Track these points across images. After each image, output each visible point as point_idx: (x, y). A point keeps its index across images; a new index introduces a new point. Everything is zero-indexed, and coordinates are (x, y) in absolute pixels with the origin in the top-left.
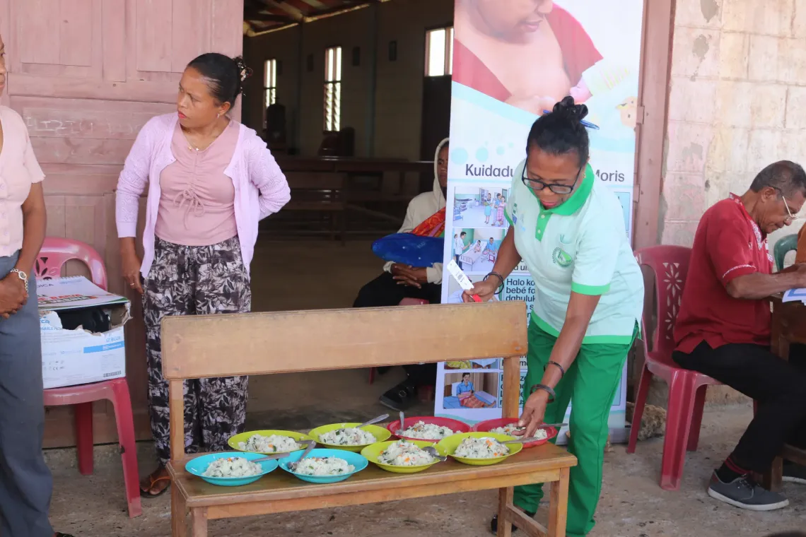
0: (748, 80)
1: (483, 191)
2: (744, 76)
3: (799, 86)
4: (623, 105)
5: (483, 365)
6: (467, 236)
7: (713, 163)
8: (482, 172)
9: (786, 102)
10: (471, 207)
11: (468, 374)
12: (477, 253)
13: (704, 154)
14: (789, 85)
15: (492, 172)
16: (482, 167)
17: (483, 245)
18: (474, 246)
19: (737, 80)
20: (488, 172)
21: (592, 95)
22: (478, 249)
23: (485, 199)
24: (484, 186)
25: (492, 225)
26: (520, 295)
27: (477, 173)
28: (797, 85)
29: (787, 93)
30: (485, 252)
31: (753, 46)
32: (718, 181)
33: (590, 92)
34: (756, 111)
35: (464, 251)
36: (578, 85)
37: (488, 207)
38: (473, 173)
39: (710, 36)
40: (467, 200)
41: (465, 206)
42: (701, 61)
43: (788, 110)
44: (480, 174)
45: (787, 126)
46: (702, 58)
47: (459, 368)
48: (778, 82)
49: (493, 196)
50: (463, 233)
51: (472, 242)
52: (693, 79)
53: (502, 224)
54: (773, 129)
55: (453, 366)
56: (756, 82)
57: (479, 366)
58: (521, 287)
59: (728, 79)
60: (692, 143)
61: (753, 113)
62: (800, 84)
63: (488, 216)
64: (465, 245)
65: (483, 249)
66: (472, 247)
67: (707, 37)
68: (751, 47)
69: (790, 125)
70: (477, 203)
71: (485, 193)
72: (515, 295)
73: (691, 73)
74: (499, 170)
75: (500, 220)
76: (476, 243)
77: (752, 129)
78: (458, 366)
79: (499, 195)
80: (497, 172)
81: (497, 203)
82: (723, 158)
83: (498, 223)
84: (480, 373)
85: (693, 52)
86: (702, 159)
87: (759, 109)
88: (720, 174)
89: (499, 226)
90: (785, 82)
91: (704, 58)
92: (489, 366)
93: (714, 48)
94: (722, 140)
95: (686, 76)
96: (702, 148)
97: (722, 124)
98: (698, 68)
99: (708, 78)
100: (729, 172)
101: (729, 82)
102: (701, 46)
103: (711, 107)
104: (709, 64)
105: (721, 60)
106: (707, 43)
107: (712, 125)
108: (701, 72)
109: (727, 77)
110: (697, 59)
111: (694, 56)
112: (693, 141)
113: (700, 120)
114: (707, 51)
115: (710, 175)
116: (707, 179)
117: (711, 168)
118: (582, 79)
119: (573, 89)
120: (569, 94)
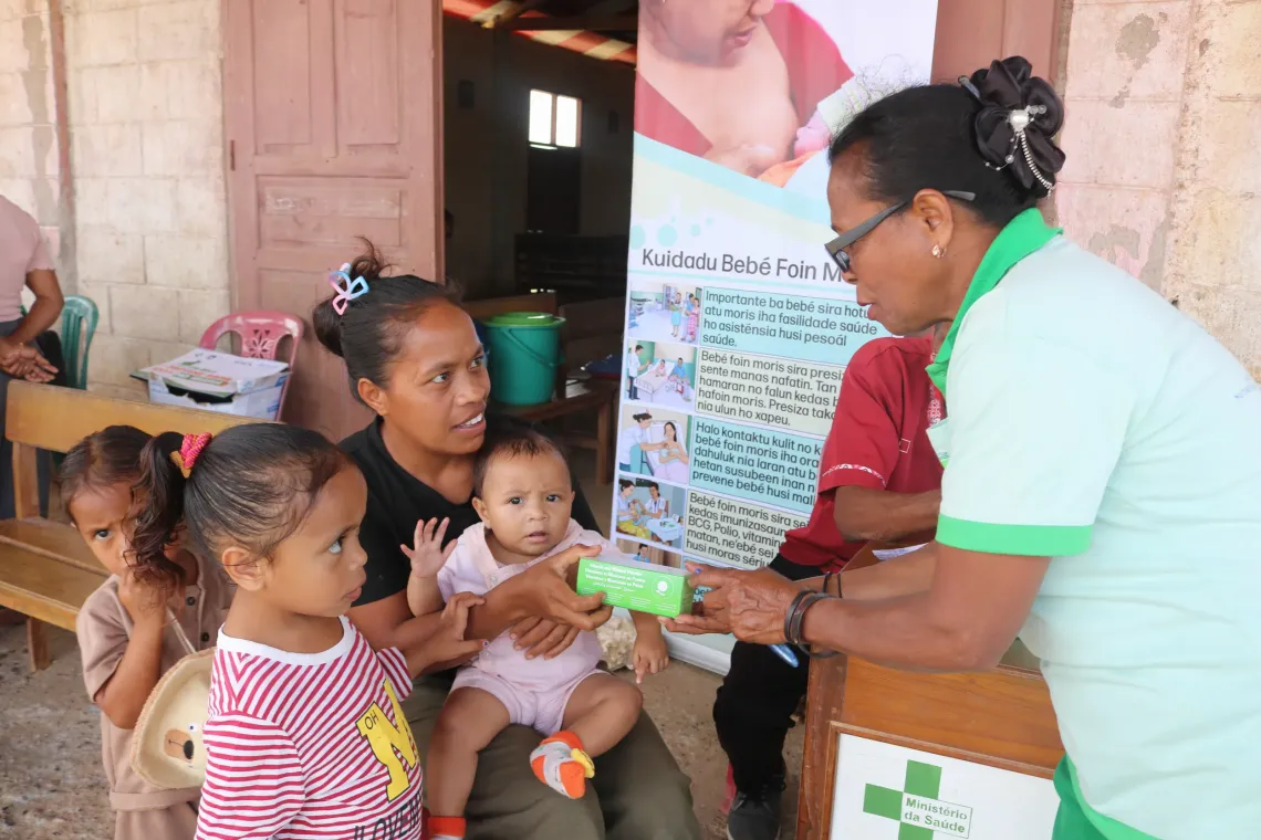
1: (669, 288)
5: (664, 540)
6: (645, 352)
8: (667, 261)
10: (650, 310)
11: (646, 546)
12: (660, 377)
13: (1144, 249)
15: (683, 261)
16: (666, 254)
17: (670, 367)
18: (655, 367)
20: (677, 261)
22: (662, 371)
23: (672, 300)
24: (669, 281)
25: (683, 340)
26: (714, 449)
27: (660, 262)
30: (672, 378)
32: (1202, 304)
33: (831, 133)
35: (640, 372)
36: (809, 125)
37: (676, 313)
38: (653, 262)
39: (1164, 16)
40: (644, 300)
41: (641, 309)
42: (1138, 66)
44: (663, 264)
46: (1141, 61)
47: (634, 535)
49: (684, 297)
50: (638, 348)
51: (652, 361)
52: (1118, 101)
53: (694, 340)
55: (627, 530)
57: (659, 540)
58: (714, 437)
59: (1238, 98)
60: (1114, 226)
63: (676, 326)
64: (642, 364)
65: (669, 372)
66: (653, 368)
67: (1156, 17)
70: (660, 306)
71: (673, 291)
72: (706, 447)
73: (1112, 90)
74: (693, 258)
75: (692, 334)
76: (658, 364)
78: (633, 532)
79: (691, 296)
80: (690, 262)
81: (689, 309)
82: (1217, 259)
83: (689, 337)
84: (660, 550)
85: (1119, 50)
86: (1137, 257)
88: (1206, 288)
89: (690, 342)
91: (1147, 61)
92: (670, 543)
93: (1175, 37)
94: (1216, 222)
95: (1101, 99)
96: (1138, 236)
97: (1216, 189)
98: (1130, 80)
99: (1156, 100)
100: (1234, 287)
101: (1238, 105)
102: (1138, 38)
103: (1164, 155)
104: (1161, 69)
105: (1216, 61)
106: (1154, 29)
107: (1164, 191)
108: (1137, 89)
109: (1233, 93)
110: (1129, 64)
111: (1121, 58)
112: (1115, 222)
113: (1134, 182)
114: (1154, 44)
115: (1181, 289)
116: (1174, 297)
117: (1183, 276)
118: (816, 114)
119: (801, 132)
120: (795, 139)
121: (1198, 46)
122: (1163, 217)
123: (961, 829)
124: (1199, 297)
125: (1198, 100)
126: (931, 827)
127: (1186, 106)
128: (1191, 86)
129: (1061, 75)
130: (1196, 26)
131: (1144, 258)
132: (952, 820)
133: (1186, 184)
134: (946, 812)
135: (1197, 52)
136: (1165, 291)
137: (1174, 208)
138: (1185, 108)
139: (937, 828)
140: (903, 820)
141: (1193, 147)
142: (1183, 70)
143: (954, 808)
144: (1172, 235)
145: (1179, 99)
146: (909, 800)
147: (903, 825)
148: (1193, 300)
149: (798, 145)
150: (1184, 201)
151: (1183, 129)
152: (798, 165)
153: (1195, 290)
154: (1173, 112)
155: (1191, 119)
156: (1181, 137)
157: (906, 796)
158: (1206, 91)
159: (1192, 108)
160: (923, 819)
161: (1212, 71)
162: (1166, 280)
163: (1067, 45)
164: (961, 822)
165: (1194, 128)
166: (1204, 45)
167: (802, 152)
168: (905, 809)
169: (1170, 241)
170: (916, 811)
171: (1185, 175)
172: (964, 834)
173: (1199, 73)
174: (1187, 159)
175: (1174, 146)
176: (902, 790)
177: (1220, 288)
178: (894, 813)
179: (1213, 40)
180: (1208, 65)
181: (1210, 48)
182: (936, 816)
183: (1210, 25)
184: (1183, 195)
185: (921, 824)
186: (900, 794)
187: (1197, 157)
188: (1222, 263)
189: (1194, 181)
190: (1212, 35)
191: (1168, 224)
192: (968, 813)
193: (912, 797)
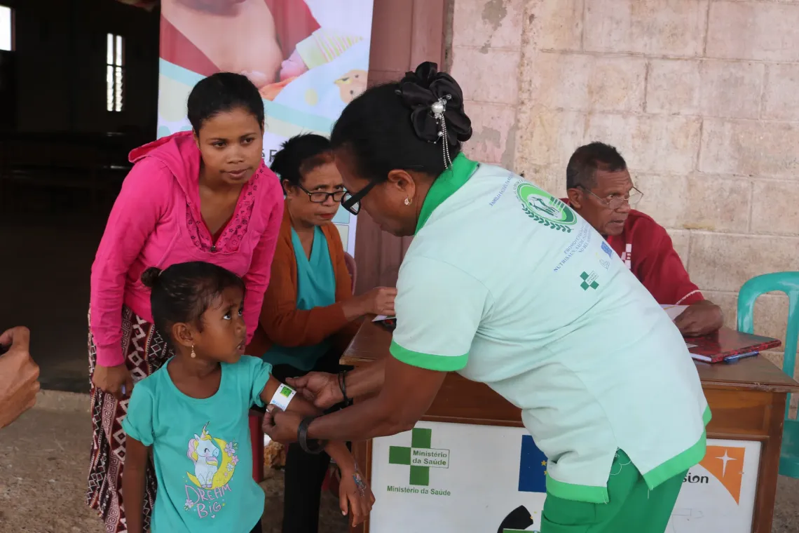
0: (582, 52)
2: (576, 47)
3: (668, 59)
4: (345, 80)
7: (530, 154)
9: (646, 79)
13: (503, 141)
14: (649, 57)
19: (564, 52)
21: (308, 69)
28: (665, 58)
29: (648, 68)
31: (589, 9)
32: (538, 176)
33: (305, 66)
34: (596, 90)
36: (291, 58)
42: (495, 29)
43: (649, 89)
45: (648, 110)
46: (497, 25)
48: (631, 54)
52: (484, 49)
54: (626, 114)
56: (595, 54)
59: (550, 51)
60: (484, 128)
61: (591, 92)
62: (671, 57)
68: (586, 10)
69: (653, 108)
73: (481, 42)
77: (591, 113)
82: (545, 148)
85: (484, 18)
86: (499, 147)
87: (602, 88)
88: (540, 166)
90: (644, 54)
91: (500, 25)
93: (515, 12)
94: (543, 126)
95: (474, 47)
96: (499, 133)
97: (542, 105)
98: (491, 37)
99: (507, 49)
100: (555, 165)
101: (552, 55)
102: (494, 11)
103: (512, 84)
104: (508, 31)
105: (539, 28)
106: (503, 6)
107: (513, 106)
108: (494, 42)
109: (549, 48)
110: (489, 27)
111: (485, 23)
112: (484, 125)
113: (495, 100)
114: (504, 16)
115: (525, 166)
116: (521, 172)
117: (526, 159)
118: (295, 51)
119: (284, 63)
120: (280, 68)
121: (528, 18)
122: (513, 122)
123: (444, 463)
124: (536, 171)
125: (529, 50)
126: (427, 465)
127: (523, 54)
128: (525, 42)
129: (449, 31)
130: (527, 6)
131: (503, 148)
132: (438, 459)
133: (526, 101)
134: (436, 455)
135: (528, 21)
136: (516, 168)
137: (519, 117)
138: (523, 55)
139: (431, 465)
140: (412, 464)
141: (528, 79)
142: (521, 32)
143: (439, 452)
144: (519, 133)
145: (519, 50)
146: (414, 451)
147: (413, 468)
148: (533, 174)
149: (282, 73)
150: (524, 112)
151: (522, 68)
152: (283, 86)
153: (534, 167)
154: (516, 57)
155: (526, 62)
156: (521, 73)
157: (413, 449)
158: (534, 46)
159: (527, 55)
160: (423, 461)
161: (536, 34)
162: (516, 161)
163: (453, 12)
164: (444, 459)
165: (529, 67)
166: (532, 17)
167: (285, 77)
168: (413, 457)
169: (518, 138)
170: (419, 457)
171: (525, 96)
172: (446, 466)
173: (531, 34)
174: (525, 86)
175: (518, 79)
176: (410, 446)
177: (547, 166)
178: (407, 461)
179: (536, 15)
180: (535, 30)
181: (535, 20)
182: (430, 458)
183: (534, 6)
184: (524, 108)
185: (422, 464)
186: (409, 449)
187: (530, 85)
188: (548, 151)
189: (530, 100)
190: (535, 11)
191: (515, 128)
192: (446, 452)
193: (416, 449)
